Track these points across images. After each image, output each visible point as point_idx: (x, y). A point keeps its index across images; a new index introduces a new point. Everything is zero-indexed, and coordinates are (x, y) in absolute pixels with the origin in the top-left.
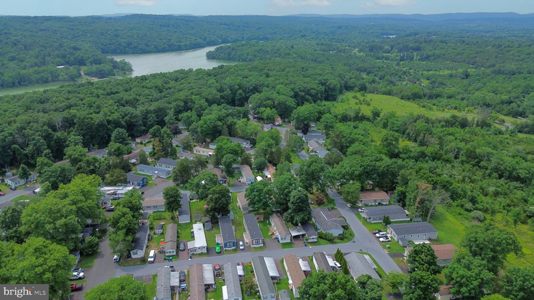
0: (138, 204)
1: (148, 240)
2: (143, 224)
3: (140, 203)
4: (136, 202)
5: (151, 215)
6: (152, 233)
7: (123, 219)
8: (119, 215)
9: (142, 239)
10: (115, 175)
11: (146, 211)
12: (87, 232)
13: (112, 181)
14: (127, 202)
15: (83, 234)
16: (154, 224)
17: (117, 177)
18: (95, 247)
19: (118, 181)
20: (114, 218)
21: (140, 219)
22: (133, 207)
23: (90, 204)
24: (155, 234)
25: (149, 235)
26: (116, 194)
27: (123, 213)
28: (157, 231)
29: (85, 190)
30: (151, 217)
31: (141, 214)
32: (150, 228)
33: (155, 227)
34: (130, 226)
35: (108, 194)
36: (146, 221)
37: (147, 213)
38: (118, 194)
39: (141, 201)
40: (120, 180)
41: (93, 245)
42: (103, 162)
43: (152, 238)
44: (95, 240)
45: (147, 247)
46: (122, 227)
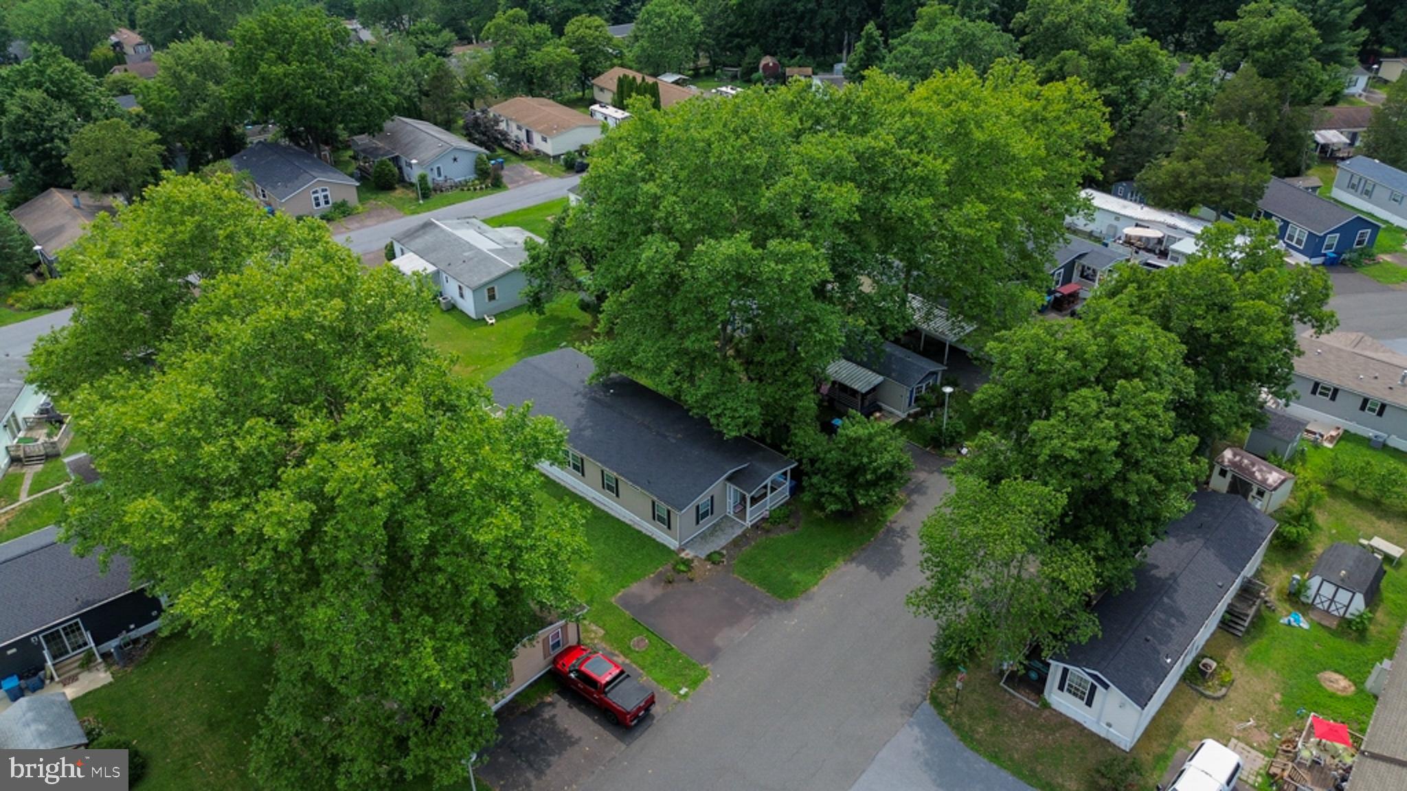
0: (1270, 335)
1: (1229, 623)
2: (1240, 487)
3: (1289, 342)
4: (1260, 319)
5: (1316, 445)
6: (1280, 579)
7: (1089, 398)
8: (1072, 351)
9: (1182, 600)
10: (1208, 151)
11: (1297, 410)
12: (903, 379)
13: (1177, 182)
14: (1193, 290)
15: (881, 378)
16: (1320, 518)
17: (1212, 166)
18: (874, 484)
19: (1208, 187)
20: (1030, 360)
21: (1237, 445)
22: (1220, 350)
23: (970, 223)
24: (1295, 597)
25: (1248, 592)
26: (1164, 254)
27: (1114, 355)
28: (1320, 589)
29: (979, 136)
30: (1315, 459)
31: (1259, 419)
32: (1277, 535)
33: (1319, 548)
34: (1122, 477)
35: (1129, 241)
36: (1274, 477)
37: (1299, 425)
38: (1177, 255)
39: (1304, 334)
40: (1223, 189)
41: (862, 469)
42: (1180, 86)
43: (1259, 623)
44: (883, 448)
45: (1196, 675)
46: (1056, 459)
